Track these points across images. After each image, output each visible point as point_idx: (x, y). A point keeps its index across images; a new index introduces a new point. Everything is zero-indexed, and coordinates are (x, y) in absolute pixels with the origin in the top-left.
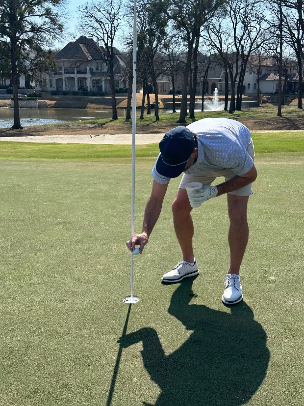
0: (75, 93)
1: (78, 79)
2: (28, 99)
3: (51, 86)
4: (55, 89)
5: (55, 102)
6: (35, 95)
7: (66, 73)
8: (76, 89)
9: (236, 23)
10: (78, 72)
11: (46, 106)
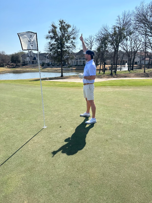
0: (82, 66)
1: (83, 61)
2: (68, 68)
3: (75, 63)
4: (76, 64)
5: (76, 68)
6: (70, 66)
7: (79, 59)
8: (82, 64)
9: (132, 42)
10: (83, 59)
11: (73, 70)
